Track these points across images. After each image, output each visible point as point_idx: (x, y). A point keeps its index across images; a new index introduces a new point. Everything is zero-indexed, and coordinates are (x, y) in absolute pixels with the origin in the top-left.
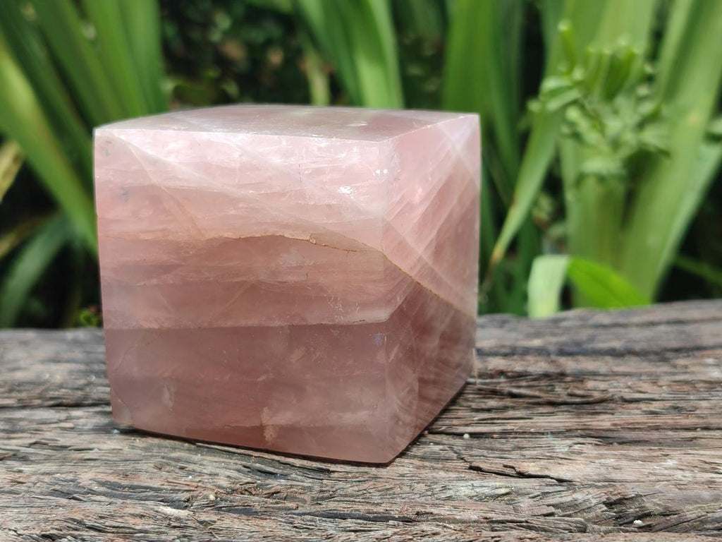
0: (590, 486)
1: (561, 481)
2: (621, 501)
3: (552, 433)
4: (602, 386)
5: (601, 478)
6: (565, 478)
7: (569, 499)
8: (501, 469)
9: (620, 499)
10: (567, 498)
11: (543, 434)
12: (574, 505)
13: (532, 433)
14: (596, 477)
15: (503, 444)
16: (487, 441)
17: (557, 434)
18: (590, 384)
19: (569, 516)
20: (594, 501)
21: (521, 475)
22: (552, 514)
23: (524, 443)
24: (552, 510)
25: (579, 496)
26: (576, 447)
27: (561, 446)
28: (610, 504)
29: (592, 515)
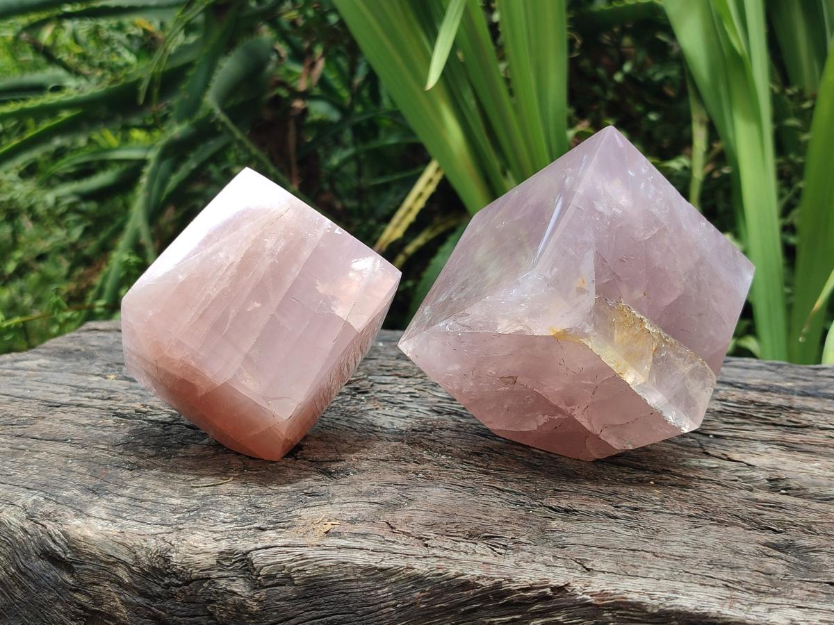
0: (764, 470)
1: (749, 465)
2: (776, 480)
3: (761, 441)
4: (810, 417)
5: (772, 466)
6: (751, 464)
7: (749, 474)
8: (719, 455)
9: (777, 479)
10: (748, 473)
11: (756, 440)
12: (750, 479)
13: (750, 439)
14: (770, 466)
15: (730, 443)
16: (722, 440)
17: (763, 441)
18: (803, 416)
19: (746, 483)
20: (762, 477)
21: (730, 460)
22: (736, 481)
23: (742, 444)
24: (737, 478)
25: (755, 474)
26: (769, 449)
27: (761, 447)
28: (770, 480)
29: (757, 484)
